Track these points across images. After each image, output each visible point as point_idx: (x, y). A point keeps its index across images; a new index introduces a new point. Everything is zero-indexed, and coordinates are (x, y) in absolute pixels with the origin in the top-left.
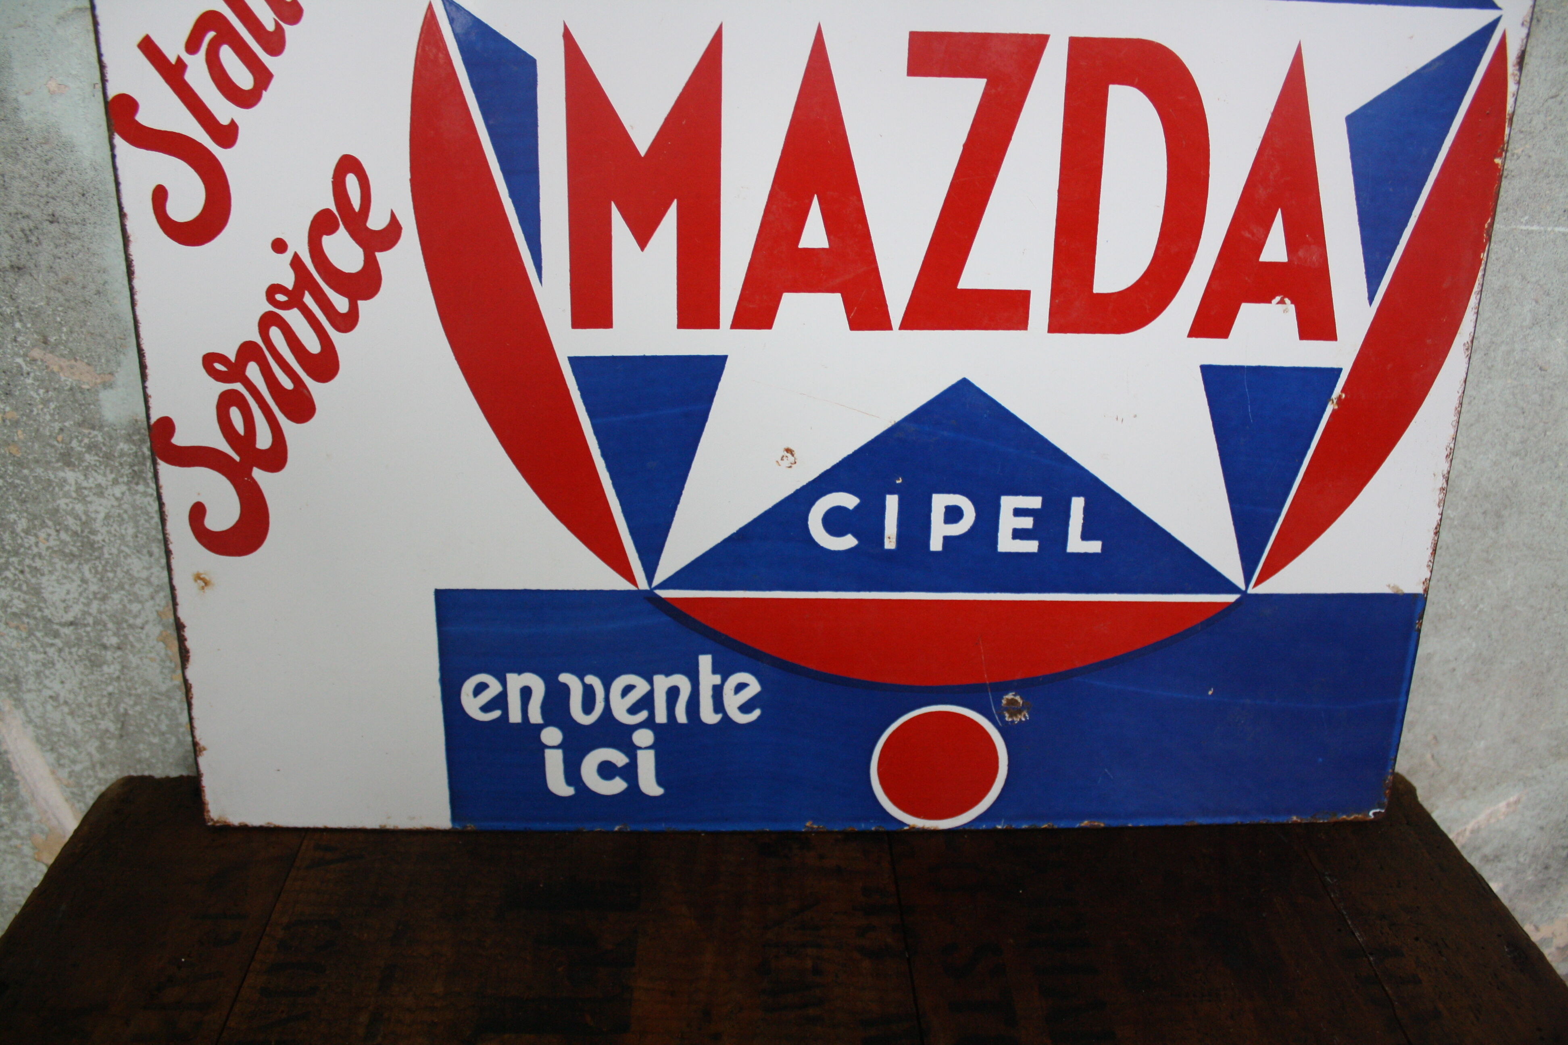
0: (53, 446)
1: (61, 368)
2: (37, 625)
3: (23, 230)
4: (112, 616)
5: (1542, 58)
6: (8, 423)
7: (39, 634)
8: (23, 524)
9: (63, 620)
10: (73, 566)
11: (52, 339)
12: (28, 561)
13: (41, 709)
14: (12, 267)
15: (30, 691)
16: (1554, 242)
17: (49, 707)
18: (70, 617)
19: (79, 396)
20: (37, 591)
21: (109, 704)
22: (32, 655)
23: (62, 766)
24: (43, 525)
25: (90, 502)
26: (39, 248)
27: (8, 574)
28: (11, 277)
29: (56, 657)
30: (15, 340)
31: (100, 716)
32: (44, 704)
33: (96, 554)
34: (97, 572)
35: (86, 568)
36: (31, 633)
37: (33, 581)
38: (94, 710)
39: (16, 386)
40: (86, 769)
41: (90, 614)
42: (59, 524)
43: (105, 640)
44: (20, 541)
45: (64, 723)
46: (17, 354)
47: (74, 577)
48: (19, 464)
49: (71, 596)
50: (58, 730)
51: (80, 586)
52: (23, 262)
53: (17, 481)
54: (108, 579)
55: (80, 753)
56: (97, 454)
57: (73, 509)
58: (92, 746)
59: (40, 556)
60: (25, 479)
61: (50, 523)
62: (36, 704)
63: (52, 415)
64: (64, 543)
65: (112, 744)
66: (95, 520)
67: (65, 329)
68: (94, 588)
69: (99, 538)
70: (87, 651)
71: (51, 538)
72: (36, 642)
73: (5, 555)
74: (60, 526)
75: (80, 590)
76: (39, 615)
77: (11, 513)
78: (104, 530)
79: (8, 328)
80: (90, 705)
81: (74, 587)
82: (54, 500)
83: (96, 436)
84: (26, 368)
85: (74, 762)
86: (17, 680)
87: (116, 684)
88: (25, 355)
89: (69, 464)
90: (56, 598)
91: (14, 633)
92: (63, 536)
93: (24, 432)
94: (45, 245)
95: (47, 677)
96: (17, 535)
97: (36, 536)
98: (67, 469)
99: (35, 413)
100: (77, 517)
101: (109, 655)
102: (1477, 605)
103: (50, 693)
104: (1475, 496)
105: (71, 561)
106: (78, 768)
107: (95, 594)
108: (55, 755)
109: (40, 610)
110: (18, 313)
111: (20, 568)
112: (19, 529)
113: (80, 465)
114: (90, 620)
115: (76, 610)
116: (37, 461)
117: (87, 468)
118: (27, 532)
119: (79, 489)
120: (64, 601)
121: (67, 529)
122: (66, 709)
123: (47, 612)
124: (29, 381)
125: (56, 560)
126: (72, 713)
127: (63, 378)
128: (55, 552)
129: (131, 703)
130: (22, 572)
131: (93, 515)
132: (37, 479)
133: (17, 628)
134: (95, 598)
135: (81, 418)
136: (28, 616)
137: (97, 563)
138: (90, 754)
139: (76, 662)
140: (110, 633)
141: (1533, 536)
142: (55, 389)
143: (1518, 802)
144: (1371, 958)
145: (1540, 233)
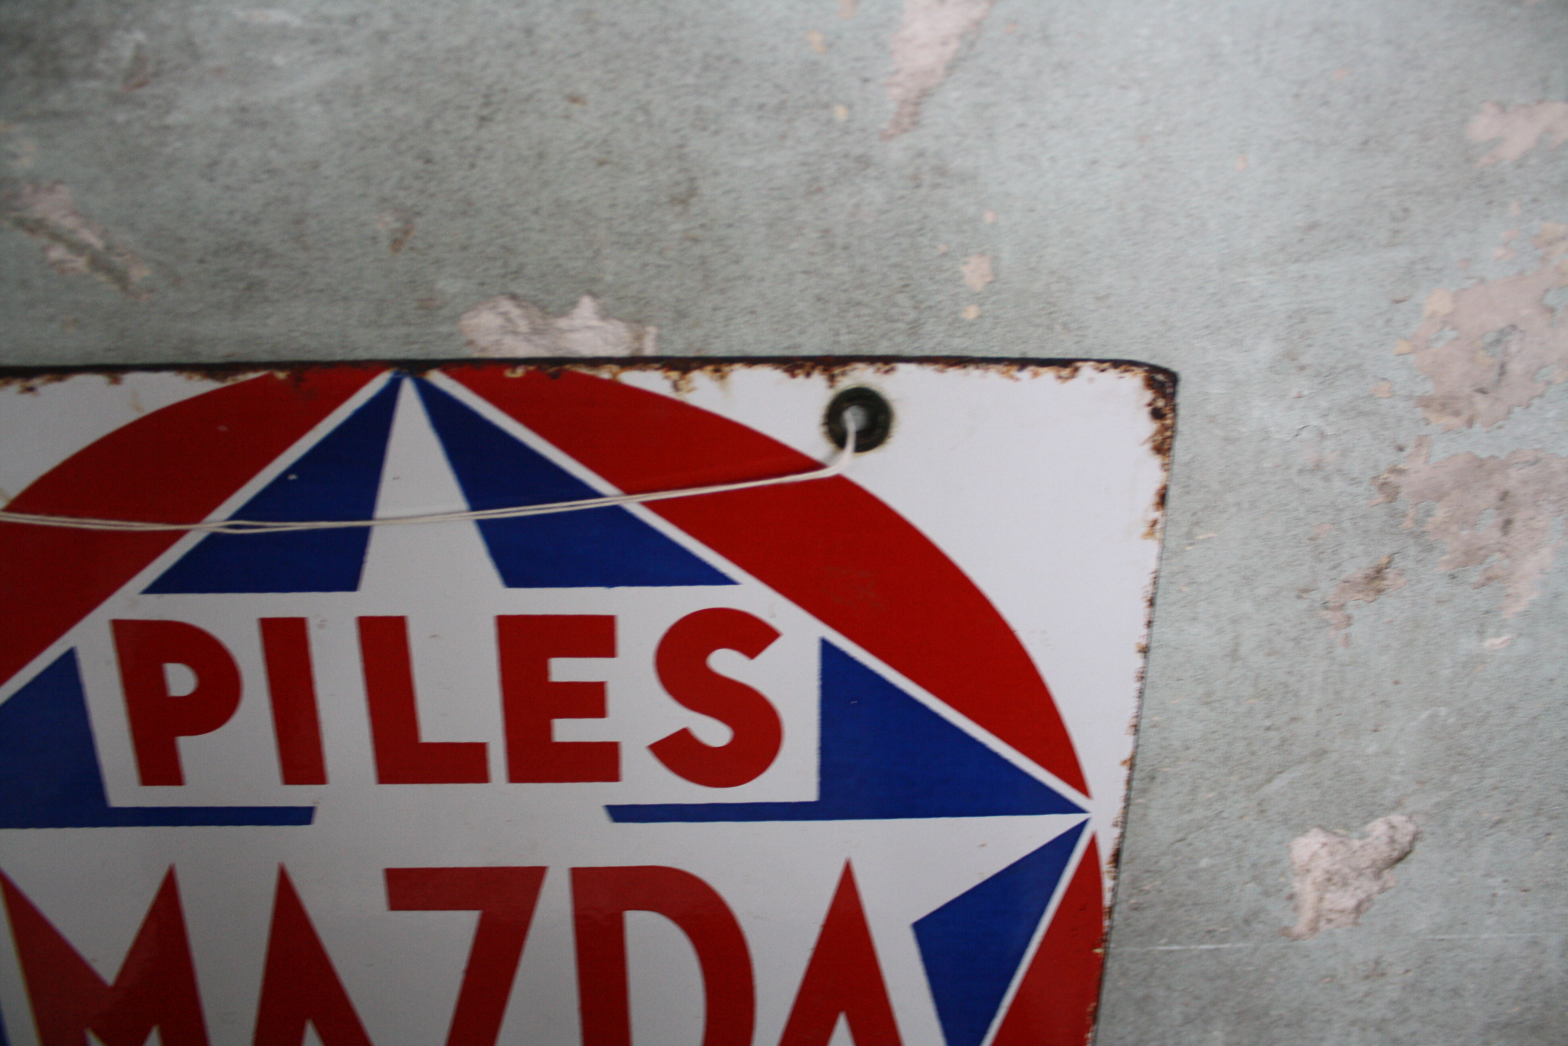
16: (1199, 958)
145: (1182, 951)
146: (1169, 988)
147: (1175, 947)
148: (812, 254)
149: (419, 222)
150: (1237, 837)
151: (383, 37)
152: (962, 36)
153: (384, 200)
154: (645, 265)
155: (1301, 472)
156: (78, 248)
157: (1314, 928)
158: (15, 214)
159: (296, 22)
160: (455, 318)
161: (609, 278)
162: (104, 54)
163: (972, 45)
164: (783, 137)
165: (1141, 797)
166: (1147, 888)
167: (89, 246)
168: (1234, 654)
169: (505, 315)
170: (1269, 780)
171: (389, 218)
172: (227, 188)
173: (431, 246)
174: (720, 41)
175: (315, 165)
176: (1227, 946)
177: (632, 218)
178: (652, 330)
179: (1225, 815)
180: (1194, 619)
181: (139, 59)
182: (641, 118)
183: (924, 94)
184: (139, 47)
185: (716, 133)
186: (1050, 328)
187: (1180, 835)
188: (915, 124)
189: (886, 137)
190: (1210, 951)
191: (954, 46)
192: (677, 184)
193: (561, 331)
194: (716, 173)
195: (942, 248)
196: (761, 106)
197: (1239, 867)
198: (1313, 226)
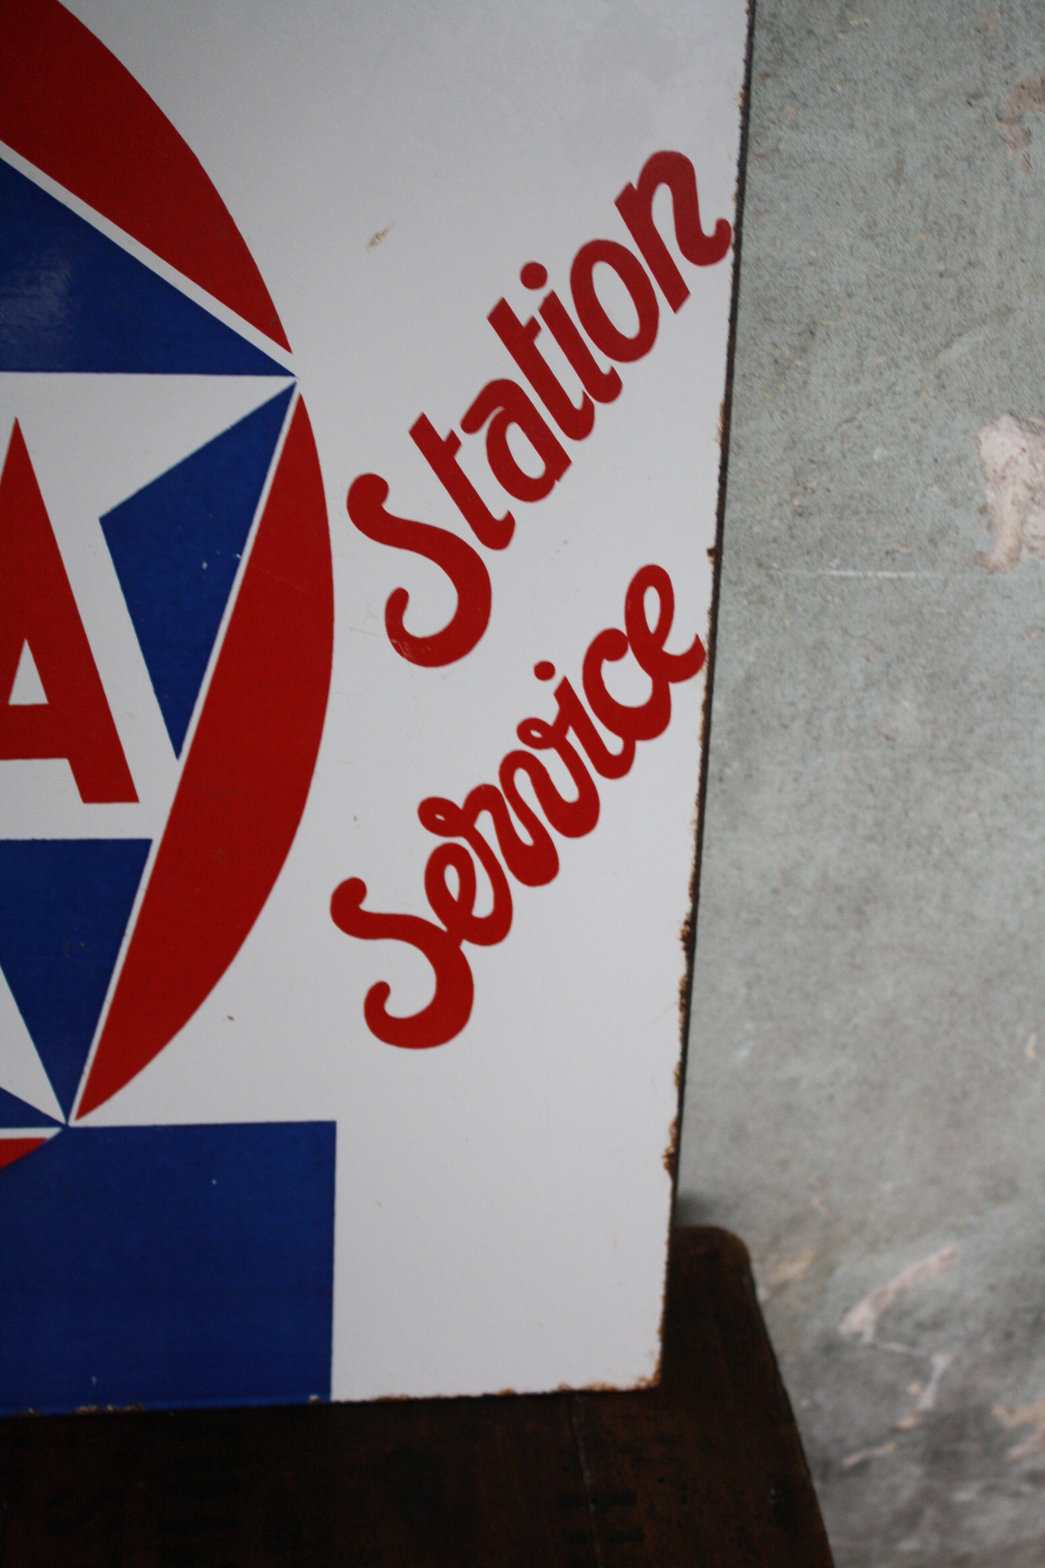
5: (825, 376)
16: (880, 590)
102: (850, 1019)
141: (913, 935)
143: (953, 1256)
144: (592, 1507)
145: (858, 579)
146: (845, 632)
147: (851, 573)
150: (914, 420)
157: (1014, 559)
165: (800, 358)
166: (813, 484)
168: (898, 174)
170: (948, 345)
176: (912, 575)
179: (898, 389)
180: (852, 126)
187: (848, 414)
190: (891, 580)
197: (918, 462)
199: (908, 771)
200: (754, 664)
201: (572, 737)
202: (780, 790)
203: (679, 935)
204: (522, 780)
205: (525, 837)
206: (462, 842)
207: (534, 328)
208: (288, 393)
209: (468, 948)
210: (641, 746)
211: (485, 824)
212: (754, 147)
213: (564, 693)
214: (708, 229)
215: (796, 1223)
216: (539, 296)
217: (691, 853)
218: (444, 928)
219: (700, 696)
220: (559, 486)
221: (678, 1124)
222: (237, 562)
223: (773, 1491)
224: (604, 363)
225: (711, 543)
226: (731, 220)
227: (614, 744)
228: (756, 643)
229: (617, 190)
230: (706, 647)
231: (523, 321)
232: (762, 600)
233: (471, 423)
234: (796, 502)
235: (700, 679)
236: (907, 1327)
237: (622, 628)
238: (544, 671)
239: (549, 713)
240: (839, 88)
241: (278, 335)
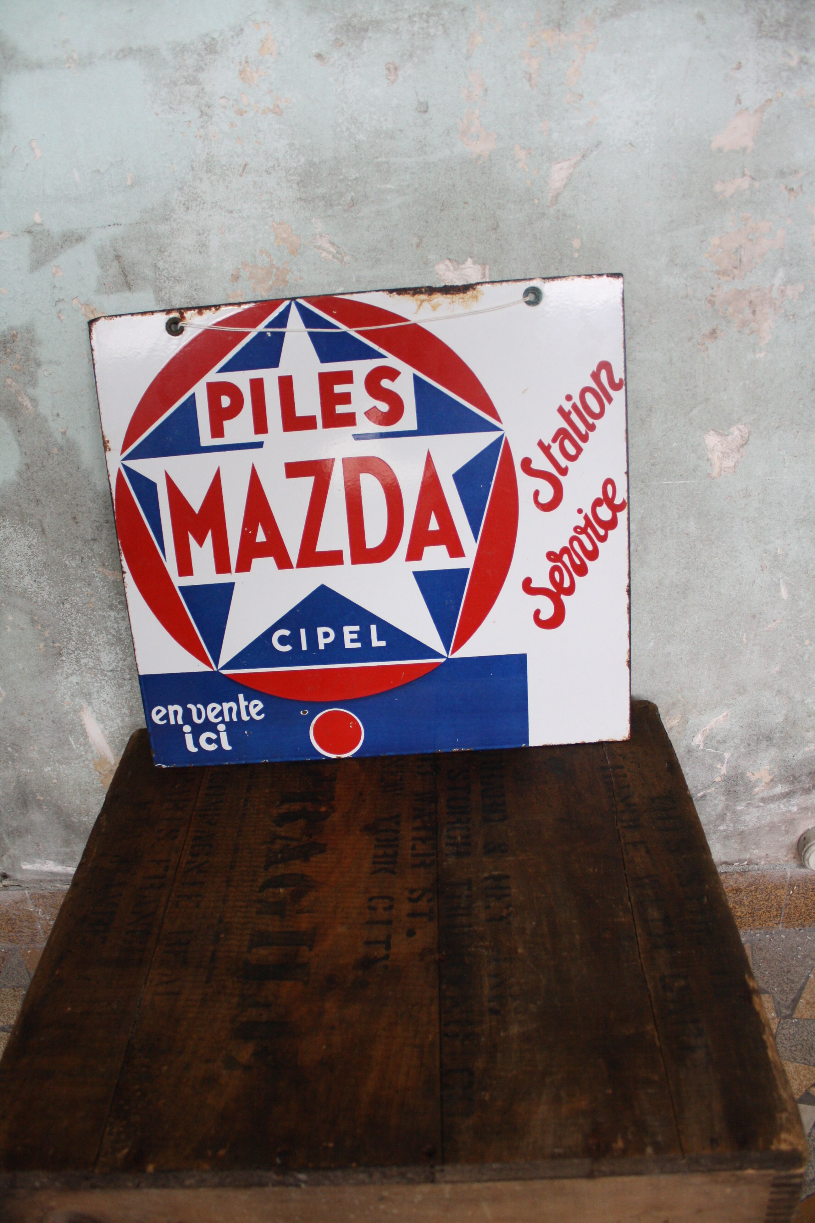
0: (106, 603)
1: (109, 574)
2: (98, 672)
3: (96, 526)
4: (128, 667)
5: (656, 422)
6: (89, 595)
7: (99, 676)
8: (94, 633)
9: (108, 669)
10: (113, 648)
11: (106, 564)
12: (95, 647)
13: (98, 706)
14: (92, 539)
15: (94, 698)
16: (680, 487)
17: (102, 705)
18: (111, 668)
19: (116, 584)
20: (98, 659)
21: (126, 702)
22: (96, 684)
23: (106, 729)
24: (102, 633)
25: (120, 623)
26: (102, 532)
27: (88, 652)
28: (92, 543)
29: (105, 684)
30: (92, 565)
31: (122, 707)
32: (100, 704)
33: (122, 643)
34: (122, 650)
35: (118, 648)
36: (96, 675)
37: (97, 655)
38: (120, 705)
39: (92, 581)
40: (116, 730)
41: (119, 666)
42: (107, 632)
43: (125, 677)
44: (92, 639)
45: (107, 711)
46: (93, 570)
47: (113, 652)
48: (93, 610)
49: (112, 660)
50: (105, 714)
51: (115, 656)
52: (96, 537)
53: (92, 617)
54: (126, 653)
55: (114, 723)
56: (122, 605)
57: (113, 626)
58: (119, 721)
59: (100, 645)
60: (95, 616)
61: (104, 632)
62: (97, 704)
63: (106, 591)
64: (110, 639)
65: (127, 719)
66: (121, 630)
67: (111, 560)
68: (120, 656)
69: (123, 636)
70: (117, 681)
71: (105, 638)
72: (97, 679)
73: (87, 645)
74: (108, 633)
75: (115, 657)
76: (99, 668)
77: (89, 629)
78: (125, 634)
79: (90, 561)
80: (118, 703)
81: (112, 656)
82: (106, 623)
83: (122, 598)
84: (96, 575)
85: (111, 727)
86: (90, 694)
87: (129, 694)
88: (96, 570)
89: (112, 609)
90: (106, 661)
91: (89, 675)
92: (109, 636)
93: (95, 598)
94: (104, 530)
95: (101, 693)
96: (91, 637)
97: (98, 637)
98: (111, 611)
99: (99, 591)
100: (115, 629)
101: (126, 682)
102: (685, 631)
103: (103, 699)
104: (672, 586)
105: (112, 646)
106: (113, 730)
107: (121, 658)
108: (104, 725)
109: (100, 666)
110: (94, 555)
111: (92, 650)
112: (92, 635)
113: (116, 609)
114: (119, 669)
115: (114, 665)
116: (99, 609)
117: (118, 610)
118: (95, 636)
119: (115, 618)
120: (109, 662)
121: (110, 634)
122: (108, 705)
123: (102, 667)
124: (97, 579)
125: (106, 646)
126: (111, 707)
127: (110, 578)
128: (106, 643)
129: (135, 701)
130: (93, 651)
131: (121, 628)
132: (100, 616)
133: (90, 674)
134: (121, 660)
135: (116, 592)
136: (95, 668)
137: (122, 646)
138: (117, 724)
139: (113, 686)
140: (127, 673)
141: (702, 600)
142: (107, 582)
143: (727, 715)
144: (611, 769)
145: (673, 484)
147: (670, 482)
148: (531, 241)
149: (424, 239)
150: (684, 434)
151: (416, 190)
152: (567, 178)
153: (415, 234)
154: (485, 248)
155: (682, 298)
156: (329, 252)
157: (720, 475)
158: (314, 244)
159: (393, 187)
160: (434, 266)
161: (476, 252)
162: (343, 199)
163: (570, 180)
164: (521, 209)
165: (648, 418)
166: (656, 455)
167: (332, 252)
168: (671, 362)
169: (446, 265)
170: (691, 411)
171: (416, 239)
172: (372, 233)
173: (427, 246)
174: (503, 185)
175: (397, 225)
176: (689, 481)
177: (482, 235)
178: (488, 267)
179: (678, 425)
180: (656, 350)
181: (352, 200)
182: (483, 207)
183: (558, 194)
184: (352, 196)
185: (504, 209)
186: (599, 258)
187: (664, 434)
188: (556, 203)
189: (549, 207)
190: (682, 484)
191: (565, 180)
192: (493, 224)
193: (463, 269)
194: (504, 221)
195: (567, 237)
196: (515, 201)
197: (687, 446)
198: (672, 222)
199: (695, 545)
200: (644, 513)
201: (589, 531)
202: (655, 553)
203: (626, 590)
204: (576, 544)
205: (578, 562)
206: (559, 564)
207: (570, 412)
208: (502, 437)
209: (563, 597)
210: (610, 532)
211: (566, 558)
212: (628, 359)
213: (586, 517)
214: (617, 381)
215: (674, 704)
216: (571, 403)
217: (627, 564)
218: (555, 591)
219: (626, 516)
220: (580, 457)
221: (630, 651)
222: (490, 485)
223: (667, 765)
224: (590, 420)
225: (626, 470)
226: (623, 378)
227: (602, 532)
228: (643, 506)
229: (591, 372)
230: (627, 501)
231: (567, 410)
232: (644, 493)
233: (554, 440)
234: (652, 461)
235: (625, 511)
236: (714, 743)
237: (602, 497)
238: (580, 511)
239: (582, 524)
240: (651, 340)
241: (498, 419)
